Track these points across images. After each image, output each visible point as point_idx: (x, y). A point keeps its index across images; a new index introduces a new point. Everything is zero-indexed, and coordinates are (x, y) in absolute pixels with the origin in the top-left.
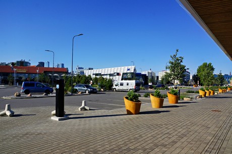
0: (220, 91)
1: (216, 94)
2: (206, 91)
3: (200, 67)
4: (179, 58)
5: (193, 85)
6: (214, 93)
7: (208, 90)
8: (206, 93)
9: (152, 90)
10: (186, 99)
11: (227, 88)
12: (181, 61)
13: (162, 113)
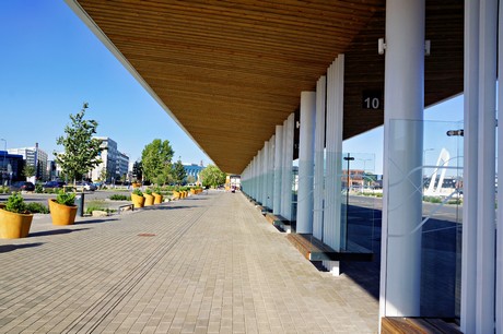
0: (176, 195)
1: (166, 201)
2: (145, 195)
3: (148, 148)
4: (89, 123)
5: (131, 184)
6: (162, 200)
7: (150, 194)
8: (144, 199)
9: (30, 193)
10: (97, 214)
11: (189, 189)
12: (94, 131)
13: (18, 250)
